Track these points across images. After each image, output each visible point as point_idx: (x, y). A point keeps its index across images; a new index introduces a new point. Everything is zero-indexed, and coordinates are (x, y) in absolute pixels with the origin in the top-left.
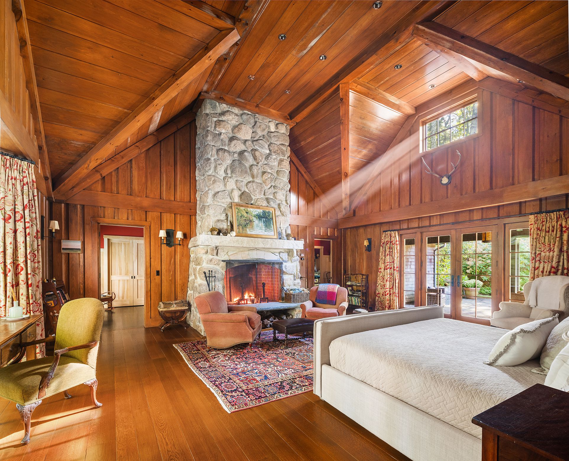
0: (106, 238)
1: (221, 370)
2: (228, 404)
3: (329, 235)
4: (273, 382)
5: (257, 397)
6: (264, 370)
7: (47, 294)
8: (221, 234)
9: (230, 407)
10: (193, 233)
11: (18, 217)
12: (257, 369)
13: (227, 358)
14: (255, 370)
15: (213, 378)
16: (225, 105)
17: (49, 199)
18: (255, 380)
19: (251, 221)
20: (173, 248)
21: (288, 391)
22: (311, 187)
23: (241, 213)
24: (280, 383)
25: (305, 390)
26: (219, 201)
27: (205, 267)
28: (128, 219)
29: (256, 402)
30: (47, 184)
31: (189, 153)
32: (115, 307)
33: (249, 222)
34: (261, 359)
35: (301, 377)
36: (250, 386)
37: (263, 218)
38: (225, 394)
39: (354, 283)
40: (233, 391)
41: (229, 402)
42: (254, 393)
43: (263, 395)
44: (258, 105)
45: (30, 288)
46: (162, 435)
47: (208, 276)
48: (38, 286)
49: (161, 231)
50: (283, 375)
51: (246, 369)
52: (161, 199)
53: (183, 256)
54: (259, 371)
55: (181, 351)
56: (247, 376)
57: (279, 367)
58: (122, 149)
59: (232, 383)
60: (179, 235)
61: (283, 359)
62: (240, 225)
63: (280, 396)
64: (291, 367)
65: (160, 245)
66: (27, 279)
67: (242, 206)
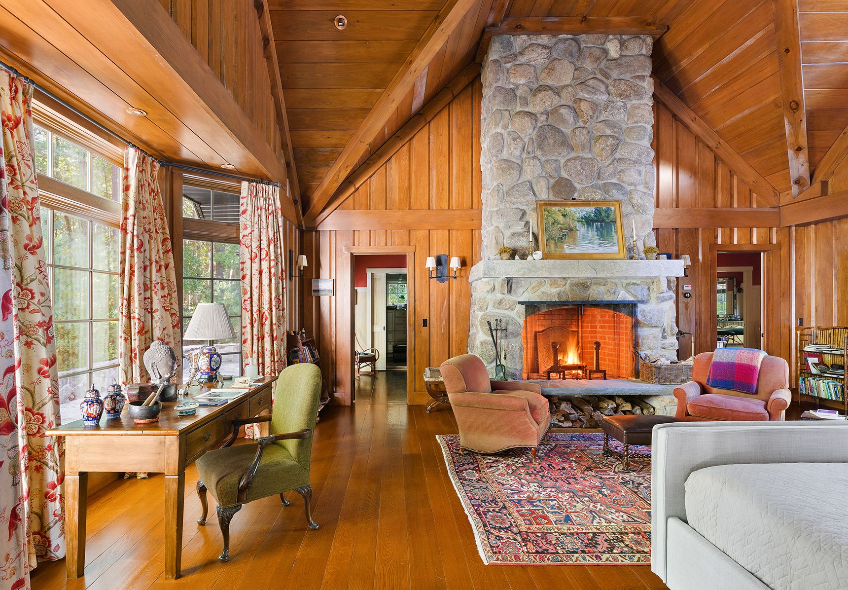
0: (369, 272)
1: (494, 488)
2: (488, 549)
3: (755, 242)
4: (578, 529)
5: (540, 550)
6: (570, 504)
7: (293, 349)
8: (517, 257)
9: (489, 554)
10: (476, 258)
11: (264, 253)
12: (555, 500)
13: (510, 472)
14: (552, 500)
15: (477, 500)
16: (524, 37)
17: (299, 227)
18: (545, 518)
19: (571, 230)
20: (446, 283)
21: (602, 553)
22: (708, 147)
23: (552, 217)
24: (591, 534)
25: (638, 561)
26: (515, 200)
27: (490, 314)
28: (386, 245)
29: (536, 559)
30: (296, 208)
31: (471, 130)
32: (379, 371)
33: (567, 233)
34: (569, 483)
35: (639, 534)
36: (534, 528)
37: (597, 221)
38: (488, 531)
39: (824, 348)
40: (503, 529)
41: (490, 545)
42: (536, 541)
43: (551, 549)
44: (585, 17)
45: (275, 342)
46: (382, 569)
47: (496, 329)
48: (282, 340)
49: (428, 258)
50: (603, 521)
51: (536, 495)
52: (429, 209)
53: (460, 296)
54: (559, 504)
55: (444, 448)
56: (535, 508)
57: (599, 504)
58: (380, 145)
59: (506, 515)
60: (455, 263)
61: (612, 491)
62: (551, 238)
63: (584, 559)
64: (623, 509)
65: (428, 280)
66: (272, 330)
67: (555, 205)
